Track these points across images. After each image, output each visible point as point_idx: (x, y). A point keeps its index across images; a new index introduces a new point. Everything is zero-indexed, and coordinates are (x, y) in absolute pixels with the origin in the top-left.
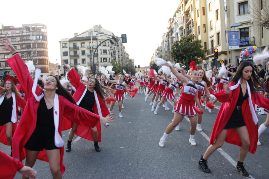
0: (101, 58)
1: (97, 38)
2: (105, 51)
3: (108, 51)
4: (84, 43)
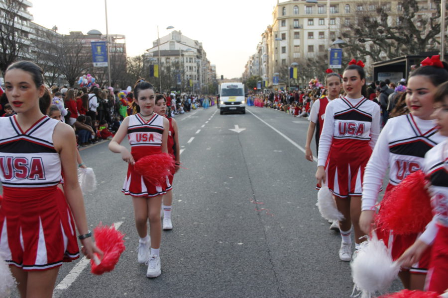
0: (187, 75)
1: (184, 53)
2: (191, 68)
3: (194, 68)
4: (169, 59)
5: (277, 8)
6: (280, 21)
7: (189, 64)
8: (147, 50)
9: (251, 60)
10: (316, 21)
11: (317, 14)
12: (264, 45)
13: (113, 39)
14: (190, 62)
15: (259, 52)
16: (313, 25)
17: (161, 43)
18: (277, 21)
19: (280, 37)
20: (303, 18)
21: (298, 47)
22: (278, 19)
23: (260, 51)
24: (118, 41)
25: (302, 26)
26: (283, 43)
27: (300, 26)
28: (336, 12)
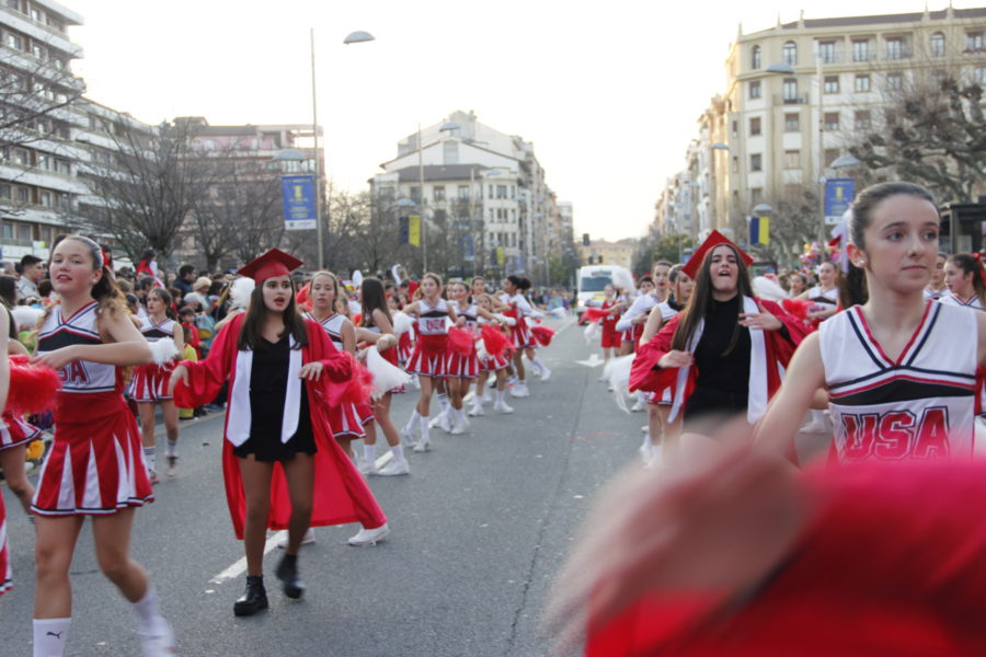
0: (492, 235)
1: (483, 173)
2: (502, 214)
3: (510, 213)
4: (443, 188)
5: (738, 48)
6: (747, 85)
7: (496, 204)
8: (383, 166)
9: (672, 187)
10: (847, 81)
11: (848, 63)
12: (703, 149)
13: (290, 137)
14: (499, 197)
15: (691, 168)
16: (838, 91)
17: (424, 143)
18: (737, 85)
19: (746, 127)
20: (811, 72)
21: (795, 156)
22: (741, 80)
23: (694, 163)
24: (302, 143)
25: (807, 95)
26: (757, 145)
27: (801, 96)
28: (904, 55)
